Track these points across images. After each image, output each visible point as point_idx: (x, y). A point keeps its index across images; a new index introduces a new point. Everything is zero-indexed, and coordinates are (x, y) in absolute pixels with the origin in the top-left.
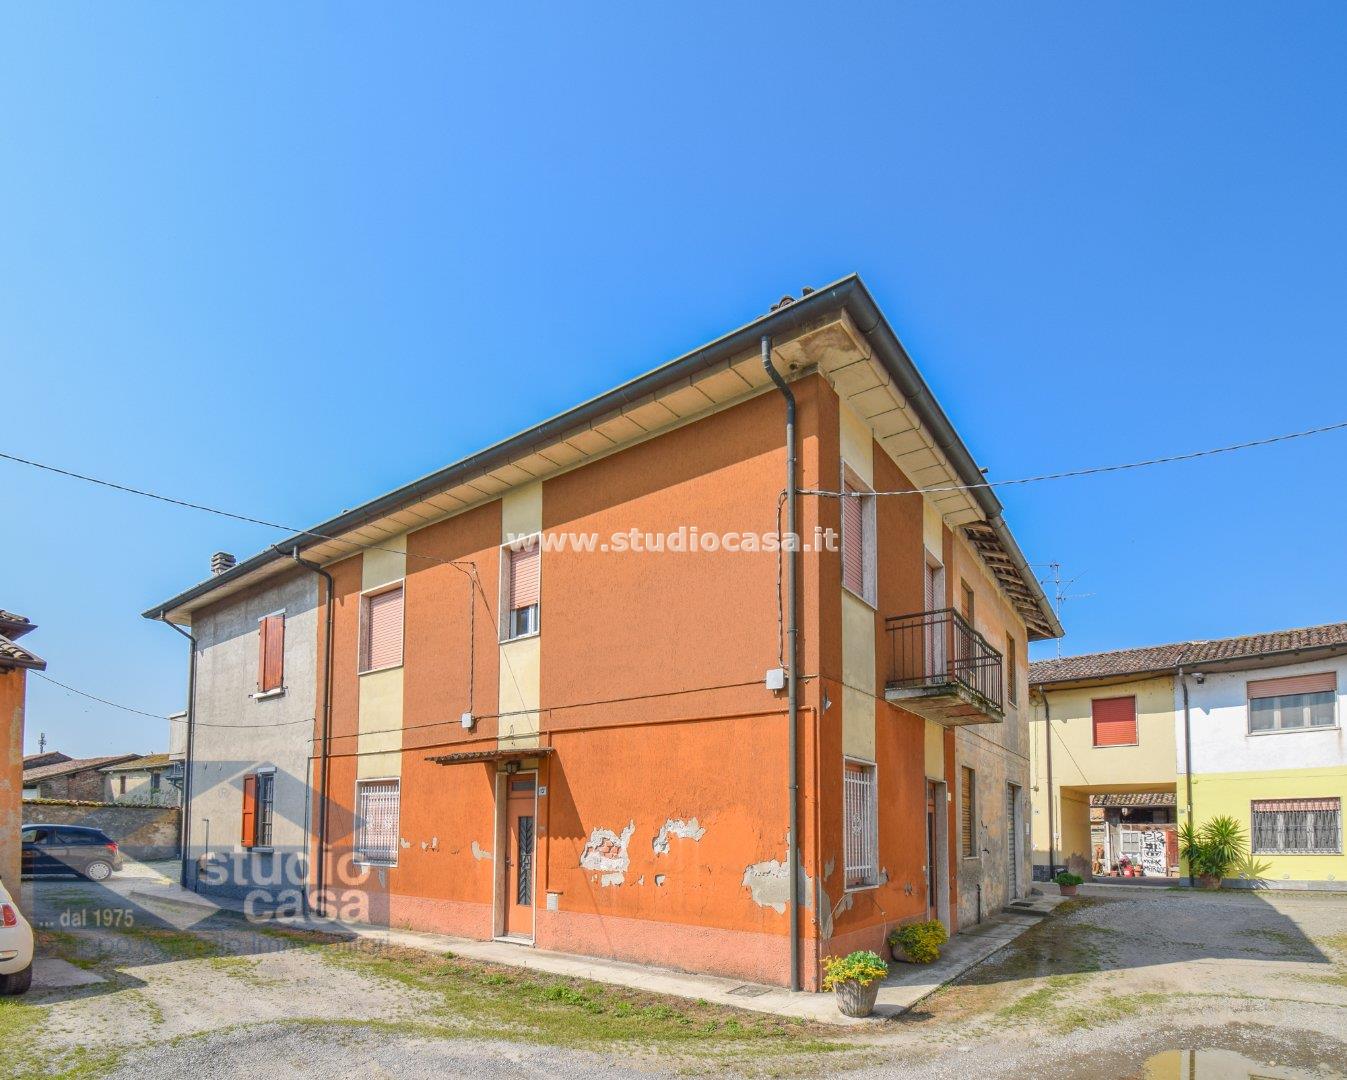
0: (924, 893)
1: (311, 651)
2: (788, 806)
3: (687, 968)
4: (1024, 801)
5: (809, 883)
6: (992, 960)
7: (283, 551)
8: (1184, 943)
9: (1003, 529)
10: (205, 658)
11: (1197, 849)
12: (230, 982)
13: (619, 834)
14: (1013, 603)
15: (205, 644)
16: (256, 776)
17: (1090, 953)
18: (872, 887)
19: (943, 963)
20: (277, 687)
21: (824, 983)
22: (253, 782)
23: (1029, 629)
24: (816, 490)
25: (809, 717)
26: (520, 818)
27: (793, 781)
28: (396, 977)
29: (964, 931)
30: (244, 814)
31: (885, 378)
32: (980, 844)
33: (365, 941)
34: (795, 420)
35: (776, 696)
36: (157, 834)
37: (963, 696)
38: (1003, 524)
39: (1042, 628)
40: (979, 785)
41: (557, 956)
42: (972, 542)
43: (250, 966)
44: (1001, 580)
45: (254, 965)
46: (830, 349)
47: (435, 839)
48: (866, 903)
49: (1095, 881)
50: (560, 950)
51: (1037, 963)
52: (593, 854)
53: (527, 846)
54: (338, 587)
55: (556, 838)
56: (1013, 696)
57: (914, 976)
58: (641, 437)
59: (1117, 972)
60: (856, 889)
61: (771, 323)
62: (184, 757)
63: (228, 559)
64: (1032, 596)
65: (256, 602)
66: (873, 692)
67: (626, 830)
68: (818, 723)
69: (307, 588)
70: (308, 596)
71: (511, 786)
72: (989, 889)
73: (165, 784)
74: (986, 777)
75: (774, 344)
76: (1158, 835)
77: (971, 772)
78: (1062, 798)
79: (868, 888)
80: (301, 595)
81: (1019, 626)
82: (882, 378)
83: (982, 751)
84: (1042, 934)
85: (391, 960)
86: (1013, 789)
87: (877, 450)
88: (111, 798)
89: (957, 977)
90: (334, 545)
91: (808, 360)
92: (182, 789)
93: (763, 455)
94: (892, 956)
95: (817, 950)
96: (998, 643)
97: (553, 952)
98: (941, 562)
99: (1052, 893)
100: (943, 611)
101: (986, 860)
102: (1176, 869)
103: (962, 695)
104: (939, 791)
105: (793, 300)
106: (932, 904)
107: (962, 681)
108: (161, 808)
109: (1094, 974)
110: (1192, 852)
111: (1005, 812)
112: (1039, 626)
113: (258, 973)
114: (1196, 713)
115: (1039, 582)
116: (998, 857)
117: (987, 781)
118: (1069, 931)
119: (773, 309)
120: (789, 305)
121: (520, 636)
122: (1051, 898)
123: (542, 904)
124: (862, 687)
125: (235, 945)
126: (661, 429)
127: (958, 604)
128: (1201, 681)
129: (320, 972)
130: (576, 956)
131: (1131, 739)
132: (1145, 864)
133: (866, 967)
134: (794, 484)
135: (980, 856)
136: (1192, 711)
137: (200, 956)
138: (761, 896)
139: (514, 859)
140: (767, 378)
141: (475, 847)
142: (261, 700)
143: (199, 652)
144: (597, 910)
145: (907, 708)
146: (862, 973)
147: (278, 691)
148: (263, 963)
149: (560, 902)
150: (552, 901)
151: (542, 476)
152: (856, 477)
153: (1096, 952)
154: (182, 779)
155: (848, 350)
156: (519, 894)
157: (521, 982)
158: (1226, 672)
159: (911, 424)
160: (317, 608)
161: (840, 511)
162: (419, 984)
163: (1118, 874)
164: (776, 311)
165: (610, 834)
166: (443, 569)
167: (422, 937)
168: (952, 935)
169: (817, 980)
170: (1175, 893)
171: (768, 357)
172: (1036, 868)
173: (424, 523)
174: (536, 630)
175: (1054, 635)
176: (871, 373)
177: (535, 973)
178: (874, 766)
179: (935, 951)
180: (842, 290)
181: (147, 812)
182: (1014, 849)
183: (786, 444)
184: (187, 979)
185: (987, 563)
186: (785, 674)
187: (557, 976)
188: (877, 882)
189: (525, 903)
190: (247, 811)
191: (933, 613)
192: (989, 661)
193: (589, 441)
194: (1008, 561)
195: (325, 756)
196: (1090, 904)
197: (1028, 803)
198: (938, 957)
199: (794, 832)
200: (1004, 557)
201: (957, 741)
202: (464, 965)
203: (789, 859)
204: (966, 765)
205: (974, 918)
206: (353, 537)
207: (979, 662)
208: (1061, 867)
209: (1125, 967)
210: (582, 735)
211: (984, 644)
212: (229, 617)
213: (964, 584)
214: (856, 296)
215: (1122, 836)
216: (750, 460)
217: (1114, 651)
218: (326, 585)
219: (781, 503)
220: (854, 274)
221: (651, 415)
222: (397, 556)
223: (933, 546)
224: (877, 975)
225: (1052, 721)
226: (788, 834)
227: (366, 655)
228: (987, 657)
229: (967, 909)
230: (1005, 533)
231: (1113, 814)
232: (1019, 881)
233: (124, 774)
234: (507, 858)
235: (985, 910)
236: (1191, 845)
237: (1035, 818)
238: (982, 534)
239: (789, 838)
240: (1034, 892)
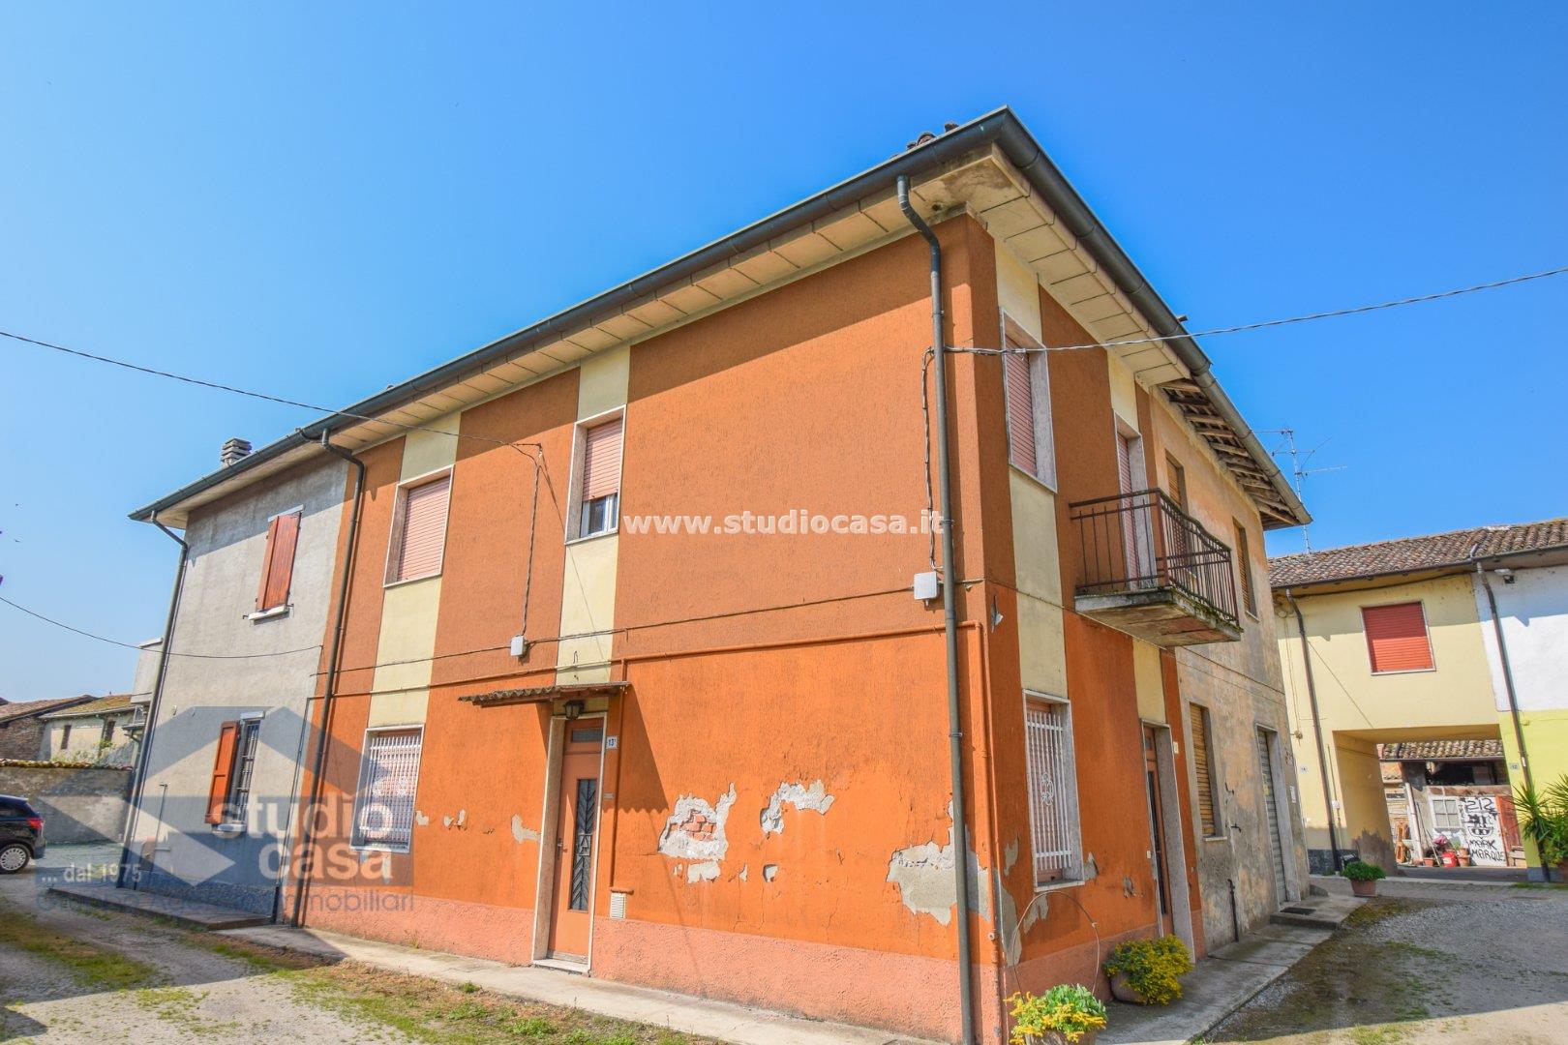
0: (1151, 894)
1: (328, 558)
2: (949, 761)
3: (809, 1012)
4: (1283, 754)
5: (983, 877)
6: (1261, 999)
7: (309, 435)
8: (1552, 973)
9: (1214, 388)
10: (195, 570)
11: (1547, 824)
12: (162, 1028)
13: (714, 803)
14: (1237, 481)
15: (198, 551)
16: (238, 723)
17: (1409, 990)
18: (1075, 884)
19: (1189, 1004)
20: (279, 605)
21: (1012, 1036)
22: (233, 732)
23: (1263, 514)
24: (970, 346)
25: (973, 636)
26: (579, 781)
27: (955, 727)
28: (391, 1021)
29: (1218, 953)
30: (215, 777)
31: (1049, 217)
32: (1226, 817)
33: (354, 966)
34: (940, 265)
35: (927, 608)
36: (97, 805)
37: (1183, 606)
38: (1214, 381)
39: (1281, 514)
40: (1216, 730)
41: (620, 991)
42: (1175, 404)
43: (192, 1003)
44: (1218, 452)
45: (196, 1001)
46: (979, 187)
47: (463, 812)
48: (1067, 908)
49: (1401, 873)
50: (628, 981)
51: (1330, 1006)
52: (678, 834)
53: (586, 823)
54: (371, 478)
55: (627, 811)
56: (1251, 605)
57: (1147, 1026)
58: (753, 291)
59: (1456, 1021)
60: (1053, 887)
61: (908, 162)
62: (150, 698)
63: (242, 446)
64: (1262, 471)
65: (269, 497)
66: (1059, 601)
67: (724, 797)
68: (986, 643)
69: (334, 479)
70: (333, 489)
71: (569, 740)
72: (1247, 887)
73: (120, 737)
74: (1225, 719)
75: (911, 182)
76: (1485, 803)
77: (1203, 711)
78: (1338, 748)
79: (1069, 885)
80: (325, 488)
81: (1249, 512)
82: (1046, 218)
83: (1216, 681)
84: (1333, 957)
85: (387, 994)
86: (1267, 736)
87: (1045, 298)
88: (48, 755)
89: (1211, 1028)
90: (373, 426)
91: (953, 200)
92: (140, 742)
93: (902, 308)
94: (1112, 993)
95: (999, 983)
96: (1225, 534)
97: (615, 984)
98: (1137, 431)
99: (1341, 893)
100: (1145, 493)
101: (1238, 842)
102: (1522, 855)
103: (1181, 603)
104: (1161, 739)
105: (933, 137)
106: (1164, 910)
107: (1178, 585)
108: (109, 768)
109: (1421, 1024)
110: (1538, 827)
111: (1257, 770)
112: (1276, 509)
113: (202, 1014)
114: (1509, 624)
115: (1270, 454)
116: (1255, 836)
117: (1228, 724)
118: (1374, 954)
119: (911, 146)
120: (929, 142)
121: (593, 535)
122: (1339, 900)
123: (602, 910)
124: (1043, 593)
125: (175, 970)
126: (778, 281)
127: (1164, 483)
128: (1510, 580)
129: (286, 1013)
130: (650, 990)
131: (1424, 661)
132: (1473, 847)
133: (1073, 1010)
134: (942, 341)
135: (1229, 837)
136: (1505, 622)
137: (126, 986)
138: (914, 897)
139: (568, 842)
140: (906, 221)
141: (517, 822)
142: (257, 621)
143: (190, 561)
144: (681, 918)
145: (1105, 622)
146: (1069, 1021)
147: (280, 609)
148: (210, 997)
149: (629, 906)
150: (617, 903)
151: (631, 339)
152: (1019, 331)
153: (1418, 988)
154: (142, 728)
155: (1002, 188)
156: (572, 892)
157: (568, 1031)
158: (1542, 567)
159: (1086, 268)
160: (342, 504)
161: (1002, 372)
162: (424, 1032)
163: (1435, 863)
164: (914, 149)
165: (701, 805)
166: (501, 454)
167: (434, 958)
168: (1198, 960)
169: (1002, 1031)
170: (1523, 892)
171: (906, 198)
172: (1311, 852)
173: (486, 398)
174: (613, 526)
175: (1298, 522)
176: (1033, 210)
177: (589, 1017)
178: (1066, 704)
179: (1175, 986)
180: (993, 122)
181: (90, 775)
182: (1277, 825)
183: (930, 295)
184: (101, 1022)
185: (1197, 431)
186: (938, 579)
187: (621, 1022)
188: (1082, 875)
189: (580, 909)
190: (218, 773)
191: (1131, 495)
192: (1213, 557)
193: (690, 298)
194: (1225, 428)
195: (330, 696)
196: (1400, 909)
197: (1290, 755)
198: (1180, 995)
199: (959, 801)
200: (1220, 423)
201: (1180, 667)
202: (489, 1002)
203: (952, 840)
204: (1194, 701)
205: (1229, 933)
206: (395, 417)
207: (1200, 559)
208: (1348, 852)
209: (1466, 1011)
210: (667, 663)
211: (1204, 534)
212: (234, 517)
213: (1170, 458)
214: (1009, 129)
215: (1431, 804)
216: (886, 314)
217: (1385, 541)
218: (357, 475)
219: (927, 364)
220: (1005, 107)
221: (765, 266)
222: (448, 439)
223: (1125, 410)
224: (1091, 1024)
225: (1309, 639)
226: (951, 803)
227: (397, 562)
228: (1210, 553)
229: (1217, 918)
230: (1217, 394)
231: (1414, 771)
232: (1289, 874)
233: (70, 723)
234: (558, 839)
235: (1244, 920)
236: (1536, 818)
237: (1301, 777)
238: (1188, 395)
239: (952, 809)
240: (1313, 891)
